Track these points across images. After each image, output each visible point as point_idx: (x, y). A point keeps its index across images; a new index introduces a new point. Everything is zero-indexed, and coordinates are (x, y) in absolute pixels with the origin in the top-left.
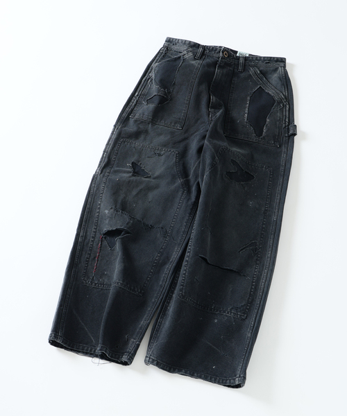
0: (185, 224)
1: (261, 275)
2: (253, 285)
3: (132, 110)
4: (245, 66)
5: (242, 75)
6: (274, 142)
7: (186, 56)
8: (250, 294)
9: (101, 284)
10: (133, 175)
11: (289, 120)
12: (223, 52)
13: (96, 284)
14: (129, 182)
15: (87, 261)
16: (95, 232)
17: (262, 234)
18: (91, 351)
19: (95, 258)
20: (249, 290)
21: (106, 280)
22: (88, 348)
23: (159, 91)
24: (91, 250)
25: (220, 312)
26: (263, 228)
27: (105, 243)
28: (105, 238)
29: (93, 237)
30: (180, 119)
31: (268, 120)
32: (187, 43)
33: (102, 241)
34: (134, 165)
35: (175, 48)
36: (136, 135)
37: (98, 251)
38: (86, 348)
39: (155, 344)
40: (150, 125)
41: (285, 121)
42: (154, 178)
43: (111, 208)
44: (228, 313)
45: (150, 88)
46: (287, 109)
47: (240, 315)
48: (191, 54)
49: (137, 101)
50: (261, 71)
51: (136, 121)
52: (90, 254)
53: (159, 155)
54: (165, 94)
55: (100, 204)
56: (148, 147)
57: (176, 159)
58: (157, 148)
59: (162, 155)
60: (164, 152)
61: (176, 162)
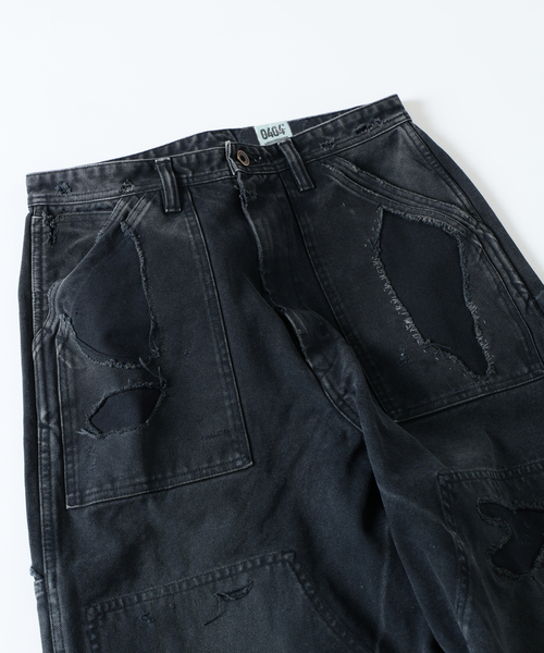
3: (61, 479)
4: (307, 166)
5: (320, 198)
6: (527, 365)
7: (136, 218)
11: (521, 278)
12: (234, 157)
23: (120, 377)
30: (227, 432)
31: (472, 308)
32: (110, 171)
35: (75, 199)
36: (127, 566)
40: (151, 505)
41: (516, 286)
45: (76, 373)
46: (496, 245)
48: (145, 205)
49: (59, 439)
50: (356, 163)
51: (98, 515)
53: (237, 594)
54: (145, 376)
56: (184, 586)
57: (303, 583)
58: (218, 575)
59: (248, 592)
60: (245, 575)
61: (311, 598)
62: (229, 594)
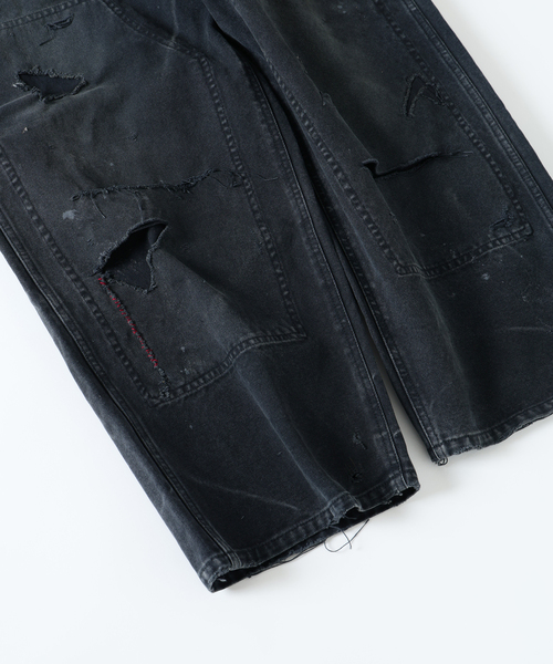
0: (264, 126)
1: (485, 130)
2: (489, 160)
8: (499, 178)
9: (195, 379)
10: (49, 102)
13: (183, 387)
14: (54, 120)
15: (119, 354)
16: (78, 279)
17: (413, 53)
18: (308, 532)
19: (129, 334)
20: (492, 173)
21: (199, 363)
22: (295, 530)
24: (106, 324)
25: (477, 253)
26: (405, 41)
27: (122, 286)
28: (112, 277)
29: (84, 294)
33: (110, 288)
34: (27, 78)
37: (123, 313)
38: (293, 535)
39: (430, 408)
42: (100, 81)
43: (76, 199)
44: (495, 245)
47: (519, 232)
52: (112, 334)
53: (63, 24)
55: (33, 212)
56: (20, 21)
57: (113, 8)
58: (46, 13)
59: (71, 22)
60: (68, 10)
61: (120, 16)
62: (57, 24)
